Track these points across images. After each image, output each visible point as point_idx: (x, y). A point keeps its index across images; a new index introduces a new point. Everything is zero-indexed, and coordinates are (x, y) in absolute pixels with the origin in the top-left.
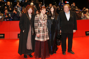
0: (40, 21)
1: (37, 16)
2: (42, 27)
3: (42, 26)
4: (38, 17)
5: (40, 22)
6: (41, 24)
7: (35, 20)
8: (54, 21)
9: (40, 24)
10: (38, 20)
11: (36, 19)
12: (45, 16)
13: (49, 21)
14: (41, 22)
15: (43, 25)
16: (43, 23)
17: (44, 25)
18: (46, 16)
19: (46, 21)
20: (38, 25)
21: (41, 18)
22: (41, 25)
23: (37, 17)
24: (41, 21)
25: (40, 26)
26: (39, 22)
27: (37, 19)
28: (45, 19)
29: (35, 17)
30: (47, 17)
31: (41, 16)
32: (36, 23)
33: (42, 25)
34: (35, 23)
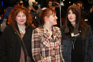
0: (44, 43)
1: (37, 32)
2: (50, 57)
3: (49, 54)
4: (39, 34)
5: (44, 46)
6: (47, 49)
7: (33, 40)
8: (78, 41)
9: (44, 49)
10: (40, 42)
11: (34, 38)
12: (55, 30)
13: (65, 42)
14: (47, 45)
15: (51, 53)
16: (51, 47)
17: (53, 53)
18: (57, 30)
19: (59, 42)
20: (41, 52)
21: (45, 36)
22: (47, 52)
23: (36, 34)
24: (47, 42)
25: (45, 55)
26: (42, 46)
27: (36, 40)
28: (55, 37)
29: (33, 35)
30: (60, 32)
31: (45, 32)
32: (36, 49)
33: (49, 52)
34: (33, 49)
